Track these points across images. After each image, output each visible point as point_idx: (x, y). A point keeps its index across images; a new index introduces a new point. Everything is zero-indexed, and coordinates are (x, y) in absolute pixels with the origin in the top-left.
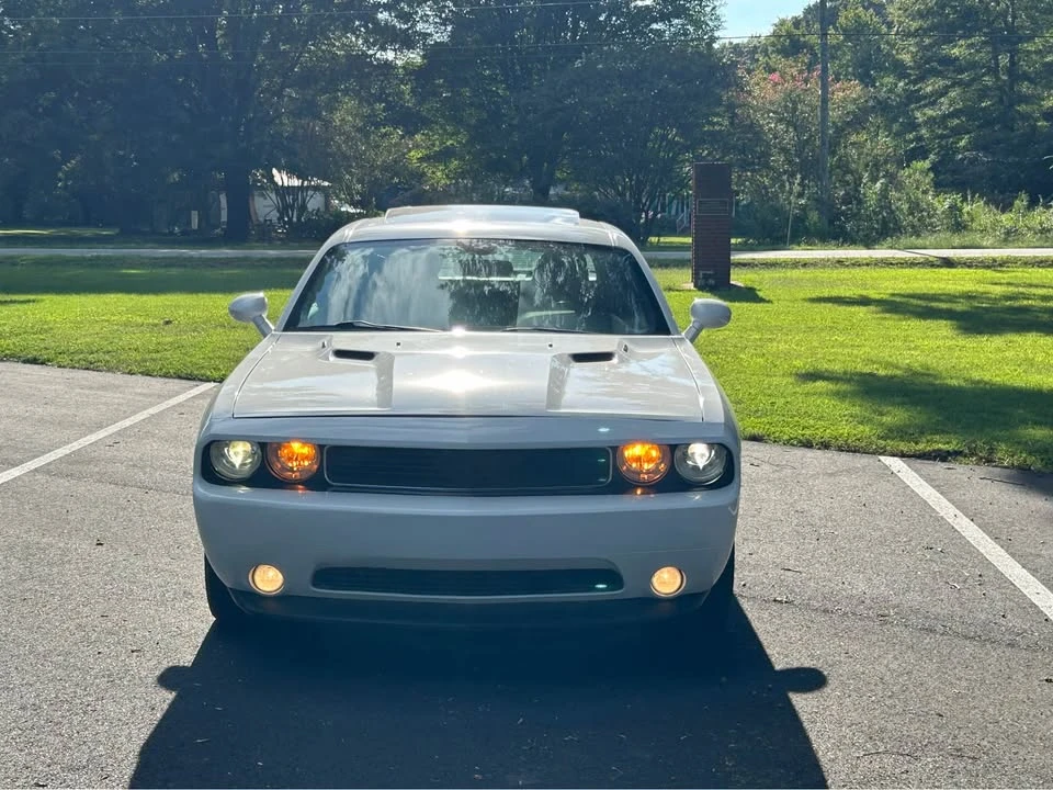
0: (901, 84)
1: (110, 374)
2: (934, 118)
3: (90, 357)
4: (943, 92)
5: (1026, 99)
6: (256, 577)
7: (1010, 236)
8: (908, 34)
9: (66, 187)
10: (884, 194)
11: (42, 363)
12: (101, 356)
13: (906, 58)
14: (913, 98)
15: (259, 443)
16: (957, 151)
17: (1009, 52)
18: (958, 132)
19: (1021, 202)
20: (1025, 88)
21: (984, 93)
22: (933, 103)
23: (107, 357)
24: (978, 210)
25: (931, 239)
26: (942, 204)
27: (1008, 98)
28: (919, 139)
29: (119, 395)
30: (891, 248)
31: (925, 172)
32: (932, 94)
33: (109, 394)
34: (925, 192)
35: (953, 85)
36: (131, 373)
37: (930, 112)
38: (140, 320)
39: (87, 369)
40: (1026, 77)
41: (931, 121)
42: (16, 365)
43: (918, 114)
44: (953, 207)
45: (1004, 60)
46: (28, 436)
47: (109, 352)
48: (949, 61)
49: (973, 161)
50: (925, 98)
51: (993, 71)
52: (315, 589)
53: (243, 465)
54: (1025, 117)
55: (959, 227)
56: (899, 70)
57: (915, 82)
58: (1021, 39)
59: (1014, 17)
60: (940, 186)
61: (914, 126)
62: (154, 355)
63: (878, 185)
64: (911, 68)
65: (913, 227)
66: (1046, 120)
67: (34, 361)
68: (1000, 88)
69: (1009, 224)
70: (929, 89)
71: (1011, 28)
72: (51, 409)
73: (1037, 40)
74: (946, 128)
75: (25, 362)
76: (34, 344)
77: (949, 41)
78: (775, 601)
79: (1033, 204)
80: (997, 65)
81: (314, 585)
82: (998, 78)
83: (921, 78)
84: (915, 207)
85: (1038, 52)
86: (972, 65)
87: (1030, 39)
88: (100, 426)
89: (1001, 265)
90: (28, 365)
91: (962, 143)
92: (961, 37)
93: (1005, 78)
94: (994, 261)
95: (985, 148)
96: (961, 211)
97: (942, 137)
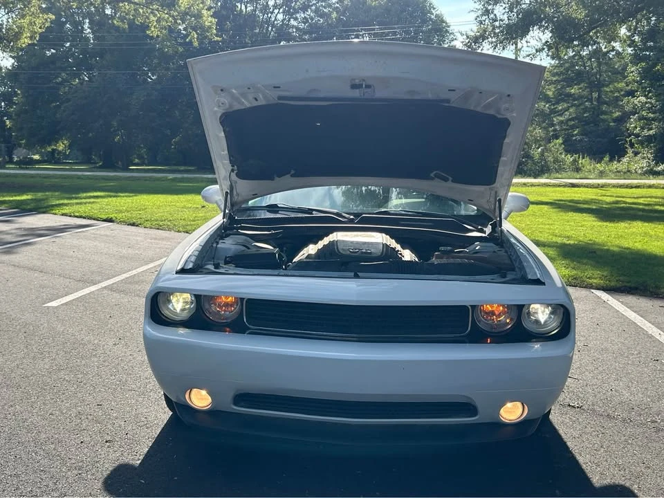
0: (547, 106)
1: (168, 232)
2: (563, 121)
3: (161, 223)
4: (567, 109)
5: (605, 113)
6: (192, 396)
7: (602, 174)
8: (552, 83)
9: (175, 148)
10: (542, 154)
11: (137, 226)
12: (166, 222)
13: (550, 93)
14: (553, 112)
15: (195, 295)
16: (573, 136)
17: (597, 91)
18: (573, 127)
19: (607, 159)
20: (604, 108)
21: (586, 109)
22: (561, 115)
23: (169, 223)
24: (585, 162)
25: (564, 174)
26: (569, 159)
27: (597, 112)
28: (555, 130)
29: (169, 243)
30: (547, 178)
31: (560, 145)
32: (561, 110)
33: (164, 242)
34: (561, 154)
35: (572, 106)
36: (179, 231)
37: (561, 119)
38: (190, 205)
39: (158, 229)
40: (606, 103)
41: (562, 122)
42: (123, 226)
43: (555, 119)
44: (575, 161)
45: (595, 95)
46: (112, 266)
47: (170, 220)
48: (569, 95)
49: (581, 141)
50: (558, 112)
51: (590, 100)
52: (235, 407)
53: (183, 310)
54: (604, 121)
55: (578, 170)
56: (547, 99)
57: (554, 105)
58: (604, 86)
59: (600, 76)
60: (567, 151)
61: (553, 125)
62: (192, 223)
63: (540, 150)
64: (552, 98)
65: (556, 169)
66: (614, 122)
67: (133, 225)
68: (594, 108)
69: (602, 169)
70: (560, 108)
71: (599, 81)
72: (130, 251)
73: (611, 86)
74: (568, 125)
75: (128, 225)
76: (134, 216)
77: (571, 86)
78: (569, 405)
79: (611, 160)
80: (592, 97)
81: (235, 404)
82: (592, 104)
83: (558, 103)
84: (556, 161)
85: (611, 92)
86: (581, 97)
87: (607, 86)
88: (152, 261)
89: (602, 187)
90: (130, 227)
91: (575, 132)
92: (576, 84)
93: (595, 103)
94: (599, 185)
95: (585, 134)
96: (578, 162)
97: (565, 130)
